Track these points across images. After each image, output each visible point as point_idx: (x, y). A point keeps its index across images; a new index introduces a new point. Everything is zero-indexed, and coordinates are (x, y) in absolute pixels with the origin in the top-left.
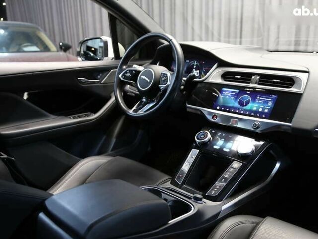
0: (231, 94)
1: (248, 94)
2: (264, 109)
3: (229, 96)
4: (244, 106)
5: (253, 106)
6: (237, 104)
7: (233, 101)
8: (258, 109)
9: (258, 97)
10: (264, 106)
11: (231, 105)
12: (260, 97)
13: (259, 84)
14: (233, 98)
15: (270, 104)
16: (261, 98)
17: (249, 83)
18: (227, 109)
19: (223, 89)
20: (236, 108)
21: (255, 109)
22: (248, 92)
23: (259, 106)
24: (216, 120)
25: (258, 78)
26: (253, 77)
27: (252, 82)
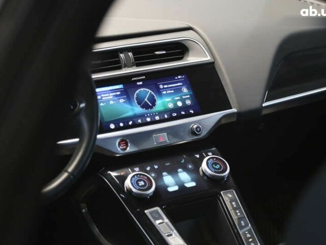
0: (116, 96)
1: (140, 86)
2: (183, 101)
3: (113, 100)
4: (151, 107)
5: (165, 102)
6: (138, 110)
7: (128, 106)
8: (175, 104)
9: (161, 86)
10: (181, 97)
11: (130, 114)
12: (163, 85)
13: (138, 65)
14: (122, 101)
15: (185, 90)
16: (166, 86)
17: (120, 68)
18: (131, 123)
19: (98, 90)
20: (142, 116)
21: (171, 106)
22: (138, 83)
23: (173, 99)
24: (128, 149)
25: (130, 54)
26: (122, 55)
27: (126, 66)
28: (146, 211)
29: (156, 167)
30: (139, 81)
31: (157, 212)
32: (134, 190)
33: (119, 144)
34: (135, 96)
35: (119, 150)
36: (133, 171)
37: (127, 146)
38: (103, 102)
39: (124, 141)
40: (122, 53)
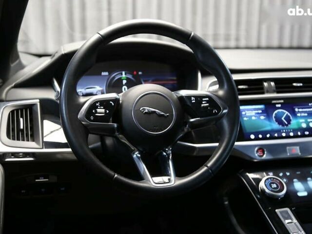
0: (258, 113)
1: (279, 108)
3: (255, 117)
4: (287, 125)
6: (276, 126)
7: (267, 122)
8: (308, 125)
9: (297, 110)
11: (268, 128)
12: (299, 108)
14: (262, 118)
16: (301, 110)
17: (263, 93)
18: (268, 136)
20: (279, 131)
22: (277, 106)
23: (306, 121)
24: (265, 156)
25: (273, 84)
26: (266, 84)
27: (268, 92)
28: (276, 210)
29: (288, 174)
30: (278, 103)
31: (287, 212)
32: (267, 191)
33: (257, 151)
34: (274, 115)
35: (256, 156)
36: (268, 175)
37: (264, 154)
38: (247, 117)
39: (262, 149)
40: (265, 82)
